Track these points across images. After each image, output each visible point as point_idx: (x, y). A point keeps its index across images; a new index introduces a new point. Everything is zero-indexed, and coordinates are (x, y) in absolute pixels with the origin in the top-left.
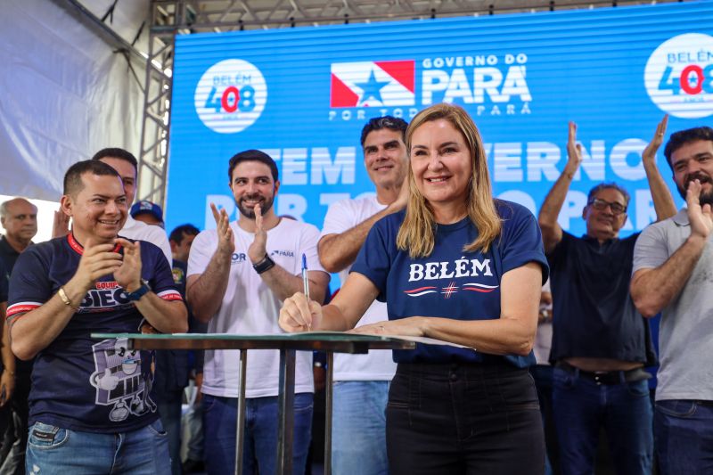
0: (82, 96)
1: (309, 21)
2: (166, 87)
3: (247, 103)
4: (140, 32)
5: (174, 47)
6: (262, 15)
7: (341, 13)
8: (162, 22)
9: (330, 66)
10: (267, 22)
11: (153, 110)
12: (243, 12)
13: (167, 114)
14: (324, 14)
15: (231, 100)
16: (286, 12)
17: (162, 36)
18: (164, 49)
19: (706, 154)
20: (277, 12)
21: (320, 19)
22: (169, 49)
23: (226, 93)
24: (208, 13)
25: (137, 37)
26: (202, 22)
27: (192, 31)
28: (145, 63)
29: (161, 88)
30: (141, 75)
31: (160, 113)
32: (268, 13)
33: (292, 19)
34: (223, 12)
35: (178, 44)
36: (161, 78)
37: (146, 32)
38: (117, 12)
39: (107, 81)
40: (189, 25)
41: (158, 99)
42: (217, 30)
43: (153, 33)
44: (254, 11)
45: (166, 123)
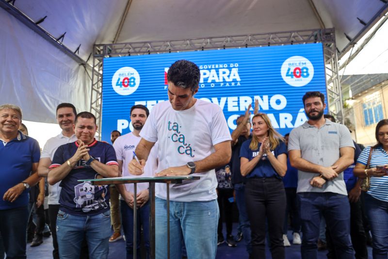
0: (68, 82)
1: (156, 52)
2: (100, 78)
3: (132, 84)
4: (90, 57)
5: (103, 63)
6: (137, 50)
7: (168, 48)
8: (98, 53)
9: (164, 69)
10: (139, 52)
11: (95, 87)
12: (130, 49)
13: (101, 88)
14: (161, 49)
15: (126, 82)
16: (147, 48)
17: (98, 58)
18: (99, 63)
19: (318, 102)
20: (143, 48)
21: (159, 51)
22: (101, 63)
23: (124, 80)
24: (116, 49)
25: (88, 59)
26: (114, 52)
27: (110, 56)
28: (92, 69)
29: (98, 78)
30: (90, 73)
31: (98, 88)
32: (139, 49)
33: (149, 51)
34: (122, 49)
35: (104, 62)
36: (98, 74)
37: (92, 57)
38: (80, 50)
39: (77, 76)
40: (109, 54)
41: (97, 83)
42: (120, 56)
43: (95, 57)
44: (134, 48)
45: (100, 92)
